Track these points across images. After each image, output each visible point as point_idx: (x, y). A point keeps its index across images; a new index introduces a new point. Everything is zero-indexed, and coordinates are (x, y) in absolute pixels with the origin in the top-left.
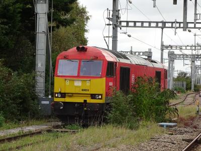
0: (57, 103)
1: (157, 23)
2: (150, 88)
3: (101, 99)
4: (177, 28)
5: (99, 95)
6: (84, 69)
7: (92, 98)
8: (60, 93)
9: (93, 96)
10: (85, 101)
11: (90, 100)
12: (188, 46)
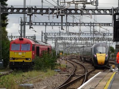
0: (12, 62)
1: (43, 23)
2: (48, 55)
3: (30, 60)
4: (53, 25)
5: (29, 58)
6: (23, 48)
7: (26, 60)
8: (12, 58)
9: (27, 59)
10: (23, 61)
11: (25, 61)
12: (56, 33)
